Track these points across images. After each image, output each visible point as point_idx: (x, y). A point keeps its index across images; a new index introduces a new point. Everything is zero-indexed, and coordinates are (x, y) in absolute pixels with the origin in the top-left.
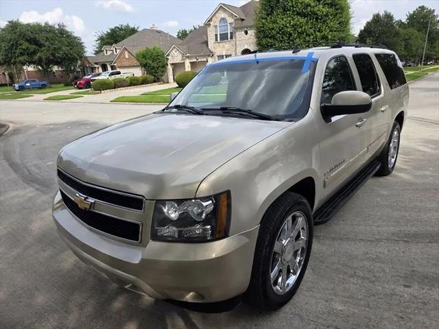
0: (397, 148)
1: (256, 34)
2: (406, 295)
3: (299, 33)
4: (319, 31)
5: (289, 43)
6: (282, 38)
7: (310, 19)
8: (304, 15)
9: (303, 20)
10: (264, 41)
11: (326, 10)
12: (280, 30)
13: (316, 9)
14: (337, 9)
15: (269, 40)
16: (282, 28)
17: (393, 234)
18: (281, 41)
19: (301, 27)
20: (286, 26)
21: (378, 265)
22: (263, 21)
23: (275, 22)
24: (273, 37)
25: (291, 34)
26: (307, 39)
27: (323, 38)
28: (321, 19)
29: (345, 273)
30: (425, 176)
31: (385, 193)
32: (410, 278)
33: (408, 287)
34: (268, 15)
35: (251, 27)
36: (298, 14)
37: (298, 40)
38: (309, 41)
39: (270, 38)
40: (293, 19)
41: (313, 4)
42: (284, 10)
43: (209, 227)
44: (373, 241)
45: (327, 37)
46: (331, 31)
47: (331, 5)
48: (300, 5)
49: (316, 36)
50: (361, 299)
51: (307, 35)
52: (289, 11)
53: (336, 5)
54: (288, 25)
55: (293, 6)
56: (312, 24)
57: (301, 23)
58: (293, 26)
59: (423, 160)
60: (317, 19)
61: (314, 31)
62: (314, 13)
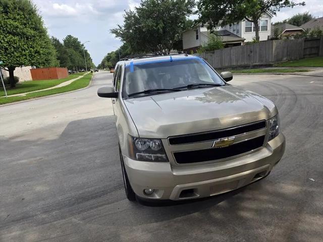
3: (14, 48)
4: (31, 47)
5: (6, 55)
7: (21, 38)
8: (14, 34)
9: (16, 38)
11: (33, 32)
13: (25, 30)
14: (40, 32)
19: (16, 44)
25: (6, 49)
26: (23, 52)
27: (36, 53)
28: (30, 39)
36: (10, 33)
38: (25, 55)
41: (20, 27)
45: (39, 52)
46: (41, 47)
47: (35, 29)
48: (9, 26)
49: (30, 51)
51: (22, 50)
53: (38, 30)
55: (2, 26)
56: (24, 41)
57: (14, 40)
58: (7, 42)
60: (27, 39)
61: (28, 47)
62: (23, 33)
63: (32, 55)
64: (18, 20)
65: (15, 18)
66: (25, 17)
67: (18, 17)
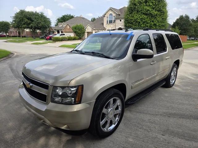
0: (176, 76)
1: (124, 21)
2: (161, 139)
3: (143, 22)
4: (152, 22)
5: (138, 26)
6: (136, 24)
7: (149, 16)
8: (146, 14)
9: (145, 17)
10: (128, 25)
11: (156, 13)
12: (135, 21)
13: (152, 12)
14: (161, 13)
15: (130, 24)
16: (136, 20)
17: (164, 113)
18: (135, 25)
19: (145, 20)
20: (138, 19)
21: (154, 125)
22: (128, 16)
23: (133, 17)
24: (132, 23)
25: (139, 23)
26: (147, 25)
27: (154, 25)
28: (154, 17)
29: (138, 127)
30: (187, 90)
31: (166, 95)
32: (166, 132)
33: (163, 135)
34: (130, 13)
35: (123, 18)
36: (144, 14)
37: (143, 25)
38: (148, 26)
39: (130, 23)
40: (141, 16)
41: (150, 10)
42: (138, 12)
43: (73, 99)
44: (154, 115)
45: (156, 25)
46: (158, 22)
47: (159, 11)
48: (144, 10)
49: (151, 24)
50: (141, 138)
51: (147, 23)
52: (140, 12)
53: (161, 11)
54: (139, 18)
55: (141, 10)
56: (149, 18)
57: (144, 18)
58: (141, 19)
59: (189, 82)
60: (152, 16)
61: (151, 22)
62: (151, 14)
63: (151, 26)
64: (151, 6)
65: (149, 5)
66: (156, 4)
67: (151, 4)
